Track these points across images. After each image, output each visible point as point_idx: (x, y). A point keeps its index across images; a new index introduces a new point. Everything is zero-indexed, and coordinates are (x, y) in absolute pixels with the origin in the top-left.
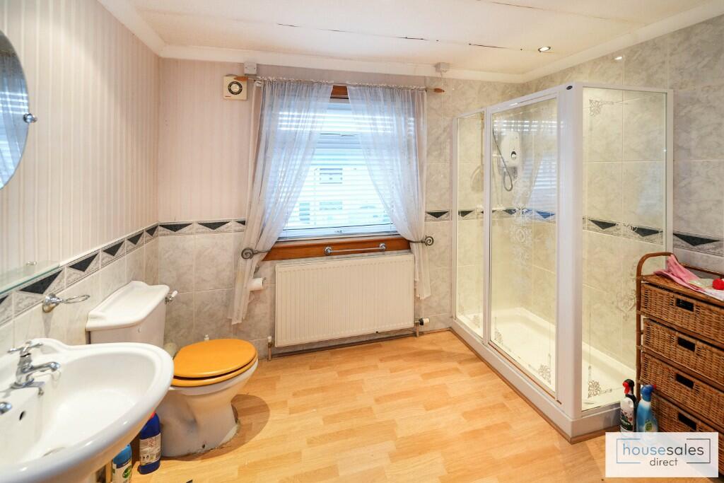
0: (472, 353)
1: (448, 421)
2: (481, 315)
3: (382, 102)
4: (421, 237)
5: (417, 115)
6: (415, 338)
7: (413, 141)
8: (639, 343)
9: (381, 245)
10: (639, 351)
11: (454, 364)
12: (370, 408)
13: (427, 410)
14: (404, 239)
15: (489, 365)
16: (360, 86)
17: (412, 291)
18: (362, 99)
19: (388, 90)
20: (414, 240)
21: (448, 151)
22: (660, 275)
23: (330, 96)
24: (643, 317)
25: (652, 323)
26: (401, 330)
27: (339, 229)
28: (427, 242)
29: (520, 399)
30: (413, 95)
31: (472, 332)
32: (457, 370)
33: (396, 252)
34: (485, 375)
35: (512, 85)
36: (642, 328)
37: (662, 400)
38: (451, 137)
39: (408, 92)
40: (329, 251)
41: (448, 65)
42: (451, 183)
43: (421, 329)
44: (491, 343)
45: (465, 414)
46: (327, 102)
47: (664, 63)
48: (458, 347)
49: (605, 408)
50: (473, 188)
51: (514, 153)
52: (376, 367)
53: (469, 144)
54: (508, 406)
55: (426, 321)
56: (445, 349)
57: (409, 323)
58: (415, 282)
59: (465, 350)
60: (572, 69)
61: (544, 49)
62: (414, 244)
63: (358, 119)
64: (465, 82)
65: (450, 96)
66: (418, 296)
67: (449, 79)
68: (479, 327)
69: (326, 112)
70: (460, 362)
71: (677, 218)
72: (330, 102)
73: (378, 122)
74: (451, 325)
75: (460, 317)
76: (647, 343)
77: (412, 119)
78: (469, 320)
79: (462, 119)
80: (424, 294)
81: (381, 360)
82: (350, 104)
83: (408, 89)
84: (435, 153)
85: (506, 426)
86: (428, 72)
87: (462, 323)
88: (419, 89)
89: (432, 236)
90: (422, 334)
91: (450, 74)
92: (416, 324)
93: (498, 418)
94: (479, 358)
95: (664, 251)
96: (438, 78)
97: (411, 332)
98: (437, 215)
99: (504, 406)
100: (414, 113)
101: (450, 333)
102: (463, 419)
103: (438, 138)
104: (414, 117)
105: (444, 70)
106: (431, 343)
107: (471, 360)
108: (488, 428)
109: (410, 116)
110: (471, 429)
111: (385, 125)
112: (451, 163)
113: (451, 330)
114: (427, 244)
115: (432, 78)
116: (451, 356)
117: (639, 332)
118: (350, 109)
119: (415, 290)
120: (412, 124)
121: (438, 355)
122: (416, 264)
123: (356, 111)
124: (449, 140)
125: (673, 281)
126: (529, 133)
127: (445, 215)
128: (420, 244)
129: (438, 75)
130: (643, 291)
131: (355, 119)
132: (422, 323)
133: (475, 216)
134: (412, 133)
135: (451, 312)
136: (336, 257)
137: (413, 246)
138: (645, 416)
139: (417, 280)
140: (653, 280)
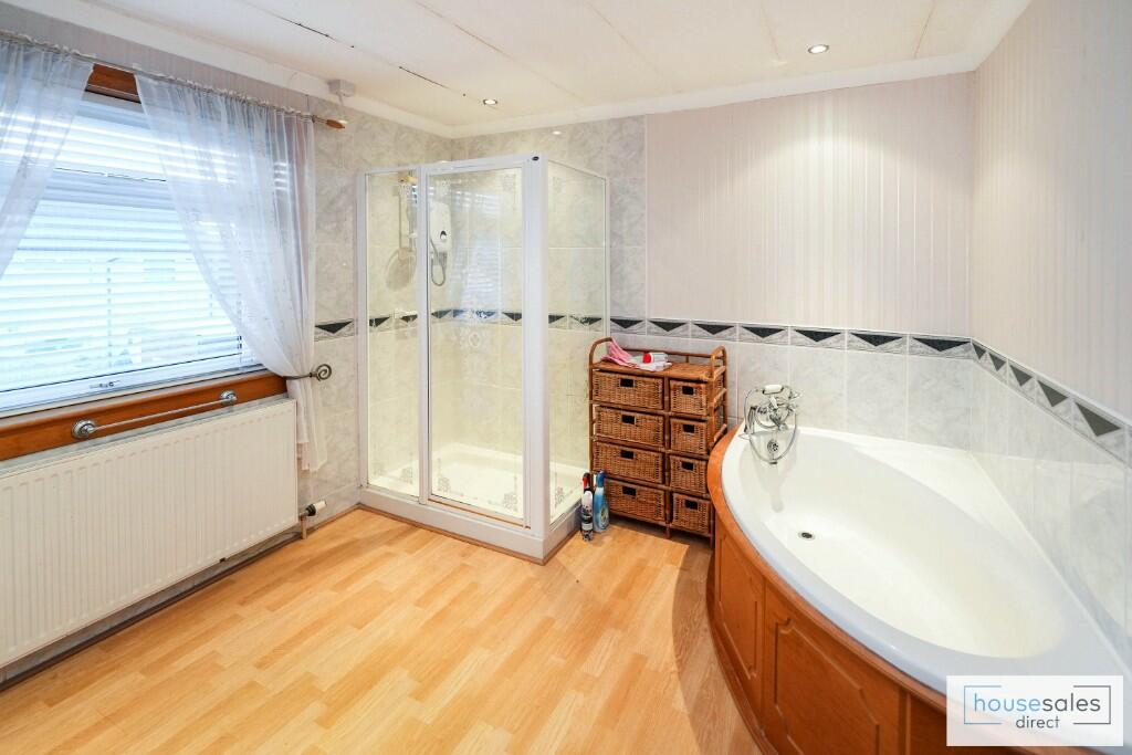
0: (404, 525)
1: (397, 624)
2: (415, 465)
3: (226, 125)
4: (310, 367)
5: (297, 159)
6: (300, 542)
7: (289, 203)
8: (591, 434)
9: (225, 395)
10: (591, 441)
11: (384, 549)
12: (252, 685)
13: (360, 628)
14: (276, 377)
15: (432, 529)
16: (171, 81)
17: (293, 462)
18: (176, 110)
19: (237, 106)
20: (295, 374)
21: (349, 224)
22: (606, 361)
23: (85, 85)
24: (594, 406)
25: (603, 409)
26: (270, 540)
27: (105, 381)
28: (320, 374)
29: (482, 549)
30: (289, 122)
31: (399, 494)
32: (389, 555)
33: (257, 402)
34: (430, 543)
35: (439, 139)
36: (594, 418)
37: (612, 481)
38: (354, 203)
39: (279, 117)
40: (91, 429)
41: (353, 88)
42: (356, 275)
43: (312, 521)
44: (432, 497)
45: (419, 603)
46: (75, 97)
47: (602, 148)
48: (378, 525)
49: (568, 513)
50: (389, 284)
51: (443, 233)
52: (235, 618)
53: (382, 215)
54: (468, 563)
55: (319, 506)
56: (359, 536)
57: (290, 519)
58: (299, 446)
59: (391, 524)
60: (515, 134)
61: (490, 102)
62: (296, 382)
63: (166, 148)
64: (375, 119)
65: (351, 137)
66: (305, 467)
67: (351, 110)
68: (411, 482)
69: (71, 120)
70: (390, 543)
71: (614, 303)
72: (83, 99)
73: (215, 161)
74: (358, 500)
75: (377, 481)
76: (598, 431)
77: (285, 164)
78: (393, 480)
79: (372, 176)
80: (318, 462)
81: (243, 603)
82: (146, 115)
83: (279, 110)
84: (329, 227)
85: (474, 585)
86: (318, 90)
87: (380, 489)
88: (299, 115)
89: (328, 363)
90: (311, 530)
91: (356, 102)
92: (301, 518)
93: (462, 583)
94: (415, 525)
95: (604, 337)
96: (331, 103)
97: (291, 536)
98: (333, 328)
99: (464, 566)
100: (290, 153)
101: (359, 511)
102: (419, 609)
103: (332, 203)
104: (290, 160)
105: (346, 92)
106: (333, 537)
107: (404, 534)
108: (454, 601)
109: (283, 159)
110: (431, 614)
111: (229, 168)
112: (355, 244)
113: (361, 506)
114: (319, 378)
115: (322, 102)
116: (371, 542)
117: (592, 422)
118: (145, 126)
119: (299, 459)
120: (285, 172)
121: (351, 549)
122: (302, 415)
123: (162, 131)
124: (351, 208)
125: (616, 364)
126: (461, 207)
127: (346, 328)
128: (308, 380)
129: (334, 99)
130: (594, 380)
131: (158, 146)
132: (312, 512)
133: (392, 325)
134: (287, 190)
135: (358, 479)
136: (107, 438)
137: (294, 386)
138: (600, 504)
139: (305, 440)
140: (602, 366)
